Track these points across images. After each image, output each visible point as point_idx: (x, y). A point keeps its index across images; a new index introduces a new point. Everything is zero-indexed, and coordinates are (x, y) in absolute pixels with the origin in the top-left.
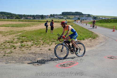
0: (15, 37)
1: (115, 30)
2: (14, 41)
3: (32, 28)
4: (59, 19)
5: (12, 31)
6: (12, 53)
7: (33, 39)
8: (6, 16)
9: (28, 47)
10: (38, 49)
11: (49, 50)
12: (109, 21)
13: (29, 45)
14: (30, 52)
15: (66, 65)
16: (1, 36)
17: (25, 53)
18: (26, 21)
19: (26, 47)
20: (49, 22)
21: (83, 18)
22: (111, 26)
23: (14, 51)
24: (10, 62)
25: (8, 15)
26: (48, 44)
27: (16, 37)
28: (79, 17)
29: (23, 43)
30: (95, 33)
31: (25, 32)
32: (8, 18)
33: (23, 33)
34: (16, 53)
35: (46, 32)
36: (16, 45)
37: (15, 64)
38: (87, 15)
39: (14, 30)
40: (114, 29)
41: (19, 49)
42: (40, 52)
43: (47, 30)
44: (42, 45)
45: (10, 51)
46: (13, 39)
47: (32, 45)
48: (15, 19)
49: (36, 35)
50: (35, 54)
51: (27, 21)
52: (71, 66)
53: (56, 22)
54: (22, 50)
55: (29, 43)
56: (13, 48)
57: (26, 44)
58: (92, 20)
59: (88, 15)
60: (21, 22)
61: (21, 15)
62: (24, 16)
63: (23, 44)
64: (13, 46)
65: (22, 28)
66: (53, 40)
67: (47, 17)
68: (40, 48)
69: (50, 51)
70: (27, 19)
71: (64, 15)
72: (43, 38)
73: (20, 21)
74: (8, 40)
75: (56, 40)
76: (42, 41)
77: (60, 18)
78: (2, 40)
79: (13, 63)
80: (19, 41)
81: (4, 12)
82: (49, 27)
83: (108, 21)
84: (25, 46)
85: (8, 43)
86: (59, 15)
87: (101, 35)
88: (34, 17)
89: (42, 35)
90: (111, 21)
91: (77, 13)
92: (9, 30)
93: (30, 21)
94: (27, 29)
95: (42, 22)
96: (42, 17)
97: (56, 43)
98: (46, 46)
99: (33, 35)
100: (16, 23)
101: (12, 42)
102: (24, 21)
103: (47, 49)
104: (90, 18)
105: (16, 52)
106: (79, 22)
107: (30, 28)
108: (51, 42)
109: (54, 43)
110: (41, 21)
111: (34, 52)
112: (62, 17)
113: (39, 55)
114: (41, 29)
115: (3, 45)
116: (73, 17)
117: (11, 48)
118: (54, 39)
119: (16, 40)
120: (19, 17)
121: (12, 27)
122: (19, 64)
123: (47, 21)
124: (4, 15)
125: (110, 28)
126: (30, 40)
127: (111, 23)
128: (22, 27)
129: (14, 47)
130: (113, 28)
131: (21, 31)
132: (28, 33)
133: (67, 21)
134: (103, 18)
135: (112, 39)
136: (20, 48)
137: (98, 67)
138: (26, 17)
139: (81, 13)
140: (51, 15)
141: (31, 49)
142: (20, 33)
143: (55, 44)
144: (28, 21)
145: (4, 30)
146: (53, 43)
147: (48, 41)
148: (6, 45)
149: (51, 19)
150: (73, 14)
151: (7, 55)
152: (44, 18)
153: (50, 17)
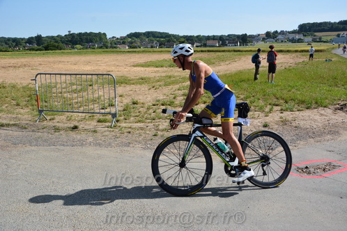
0: (177, 92)
2: (177, 102)
3: (218, 68)
4: (290, 44)
5: (170, 77)
6: (173, 131)
8: (158, 41)
11: (265, 126)
15: (312, 170)
16: (146, 89)
18: (202, 51)
20: (263, 51)
25: (162, 37)
26: (261, 109)
27: (179, 92)
32: (161, 45)
35: (256, 78)
39: (176, 74)
43: (257, 73)
46: (173, 96)
51: (205, 51)
52: (329, 172)
53: (281, 51)
61: (191, 36)
62: (199, 38)
66: (274, 101)
67: (257, 41)
70: (205, 45)
71: (306, 31)
72: (248, 94)
74: (161, 97)
75: (282, 101)
77: (293, 41)
78: (149, 99)
81: (152, 32)
82: (265, 65)
85: (163, 105)
86: (289, 33)
88: (223, 41)
89: (245, 85)
91: (345, 23)
92: (164, 74)
93: (212, 51)
95: (244, 53)
96: (244, 39)
97: (284, 108)
98: (256, 116)
101: (171, 104)
102: (197, 51)
103: (259, 124)
107: (214, 69)
108: (269, 107)
109: (279, 108)
110: (242, 51)
112: (297, 37)
114: (241, 72)
115: (151, 111)
116: (332, 37)
118: (277, 99)
119: (178, 98)
121: (170, 66)
123: (259, 50)
124: (153, 39)
133: (314, 49)
138: (204, 42)
140: (268, 34)
143: (281, 110)
144: (208, 51)
145: (152, 75)
146: (275, 108)
148: (158, 111)
149: (268, 44)
150: (332, 27)
151: (162, 133)
152: (250, 42)
153: (264, 39)
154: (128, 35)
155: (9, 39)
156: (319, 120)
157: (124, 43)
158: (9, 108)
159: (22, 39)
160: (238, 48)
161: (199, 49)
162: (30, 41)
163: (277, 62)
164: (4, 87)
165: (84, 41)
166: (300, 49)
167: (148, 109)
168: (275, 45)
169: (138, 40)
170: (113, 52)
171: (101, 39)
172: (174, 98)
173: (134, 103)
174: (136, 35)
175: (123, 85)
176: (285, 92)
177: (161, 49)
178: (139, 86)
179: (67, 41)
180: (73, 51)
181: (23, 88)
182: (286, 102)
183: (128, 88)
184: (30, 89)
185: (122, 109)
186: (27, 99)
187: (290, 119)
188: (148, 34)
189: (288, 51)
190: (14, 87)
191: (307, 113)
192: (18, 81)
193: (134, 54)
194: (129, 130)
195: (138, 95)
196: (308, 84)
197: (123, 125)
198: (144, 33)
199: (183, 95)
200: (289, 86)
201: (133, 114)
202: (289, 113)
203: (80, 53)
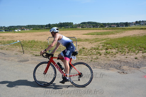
0: (100, 44)
2: (100, 48)
3: (116, 36)
5: (97, 39)
6: (98, 59)
7: (117, 47)
8: (92, 25)
9: (112, 54)
10: (123, 57)
11: (136, 58)
13: (114, 53)
14: (115, 59)
16: (88, 43)
17: (110, 60)
18: (109, 29)
19: (111, 54)
20: (135, 29)
23: (100, 58)
24: (96, 68)
25: (94, 24)
26: (134, 52)
29: (108, 50)
31: (109, 39)
32: (94, 27)
33: (107, 41)
34: (102, 60)
36: (101, 52)
37: (101, 70)
39: (99, 38)
41: (104, 55)
42: (125, 60)
44: (128, 53)
45: (96, 57)
46: (98, 46)
47: (117, 53)
48: (99, 27)
49: (120, 42)
50: (120, 61)
53: (142, 29)
54: (107, 56)
55: (114, 51)
56: (99, 55)
57: (111, 52)
60: (105, 30)
61: (105, 23)
62: (108, 24)
65: (106, 36)
66: (140, 48)
67: (132, 25)
68: (126, 56)
69: (136, 60)
70: (111, 27)
72: (128, 46)
74: (94, 46)
76: (126, 49)
78: (89, 47)
80: (104, 48)
84: (110, 53)
85: (94, 49)
88: (118, 25)
92: (94, 38)
93: (114, 29)
94: (111, 36)
95: (126, 30)
96: (126, 24)
98: (132, 54)
99: (117, 43)
100: (101, 31)
101: (97, 49)
103: (133, 58)
105: (102, 58)
107: (114, 36)
108: (137, 51)
109: (142, 51)
110: (125, 29)
111: (119, 59)
113: (124, 63)
114: (125, 37)
115: (90, 52)
118: (141, 48)
120: (103, 25)
121: (97, 35)
124: (91, 24)
126: (115, 48)
128: (106, 35)
129: (99, 53)
131: (105, 39)
132: (112, 41)
138: (110, 25)
140: (137, 22)
141: (116, 57)
142: (104, 41)
143: (143, 52)
144: (112, 29)
145: (90, 38)
146: (140, 51)
148: (92, 52)
151: (94, 60)
152: (129, 25)
153: (135, 24)
154: (81, 23)
155: (40, 26)
157: (79, 26)
158: (39, 49)
159: (44, 25)
160: (124, 27)
162: (46, 26)
164: (38, 42)
165: (65, 25)
167: (89, 51)
169: (85, 25)
170: (75, 29)
171: (71, 25)
173: (83, 48)
174: (84, 23)
175: (79, 42)
176: (144, 45)
177: (93, 28)
178: (85, 42)
179: (59, 26)
180: (61, 29)
181: (44, 42)
182: (145, 49)
183: (81, 43)
184: (46, 43)
185: (79, 50)
186: (45, 46)
188: (89, 23)
190: (41, 42)
192: (42, 40)
193: (83, 30)
194: (82, 58)
195: (85, 45)
197: (79, 56)
198: (87, 23)
199: (102, 46)
201: (83, 53)
203: (63, 30)
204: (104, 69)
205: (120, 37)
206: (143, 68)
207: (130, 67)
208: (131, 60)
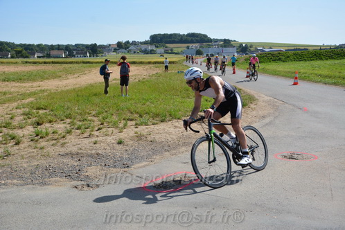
0: (15, 111)
1: (300, 82)
2: (15, 123)
3: (65, 82)
4: (142, 55)
5: (5, 94)
6: (10, 158)
7: (70, 114)
9: (56, 136)
10: (86, 143)
11: (120, 143)
12: (283, 58)
13: (60, 132)
14: (63, 151)
15: (168, 184)
17: (49, 155)
18: (45, 63)
19: (50, 137)
20: (115, 63)
21: (211, 51)
22: (289, 72)
23: (17, 151)
24: (4, 184)
26: (115, 125)
27: (18, 110)
28: (200, 47)
29: (42, 126)
30: (246, 90)
31: (46, 94)
33: (40, 98)
34: (22, 157)
36: (19, 133)
37: (21, 188)
38: (222, 43)
39: (12, 90)
40: (296, 78)
41: (29, 144)
42: (91, 150)
44: (98, 130)
45: (2, 150)
46: (10, 116)
47: (69, 133)
48: (12, 57)
49: (78, 101)
50: (78, 155)
51: (49, 63)
53: (134, 63)
54: (39, 146)
55: (60, 127)
56: (13, 142)
57: (50, 130)
58: (236, 54)
59: (225, 41)
60: (31, 67)
61: (30, 45)
62: (40, 48)
63: (42, 128)
64: (10, 136)
65: (35, 84)
66: (129, 115)
67: (109, 51)
68: (94, 139)
69: (121, 146)
70: (49, 56)
71: (158, 42)
72: (100, 110)
73: (26, 62)
75: (136, 115)
76: (96, 119)
77: (145, 52)
79: (14, 185)
80: (29, 121)
82: (115, 79)
83: (280, 57)
84: (47, 134)
86: (141, 43)
87: (262, 95)
88: (70, 51)
89: (97, 100)
90: (288, 57)
91: (193, 35)
93: (58, 63)
94: (52, 85)
95: (95, 65)
96: (94, 49)
97: (138, 122)
98: (110, 133)
99: (69, 104)
100: (16, 69)
101: (7, 126)
102: (40, 63)
103: (113, 141)
104: (230, 49)
105: (23, 153)
106: (199, 63)
107: (60, 83)
108: (125, 122)
109: (133, 123)
110: (92, 63)
111: (75, 150)
112: (150, 48)
113: (90, 159)
114: (91, 86)
116: (182, 49)
117: (5, 144)
118: (131, 113)
119: (18, 119)
120: (24, 51)
121: (4, 81)
122: (33, 188)
125: (286, 76)
126: (63, 118)
127: (287, 63)
128: (34, 80)
129: (13, 138)
130: (293, 75)
131: (34, 94)
132: (53, 98)
133: (168, 60)
134: (267, 50)
135: (292, 107)
136: (32, 140)
137: (258, 184)
138: (47, 52)
139: (205, 36)
140: (119, 45)
141: (65, 143)
142: (31, 99)
143: (136, 124)
144: (53, 63)
146: (130, 123)
147: (115, 118)
149: (120, 55)
150: (182, 38)
152: (100, 53)
153: (115, 50)
156: (173, 132)
160: (88, 59)
161: (41, 60)
163: (130, 74)
166: (153, 60)
168: (127, 56)
172: (11, 119)
176: (139, 105)
182: (141, 116)
187: (145, 134)
189: (141, 63)
191: (162, 126)
196: (162, 96)
199: (23, 114)
200: (143, 99)
202: (144, 127)
204: (30, 186)
205: (78, 86)
206: (137, 165)
207: (105, 168)
208: (108, 147)
